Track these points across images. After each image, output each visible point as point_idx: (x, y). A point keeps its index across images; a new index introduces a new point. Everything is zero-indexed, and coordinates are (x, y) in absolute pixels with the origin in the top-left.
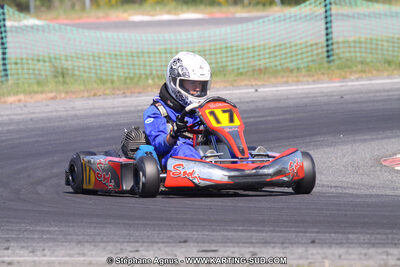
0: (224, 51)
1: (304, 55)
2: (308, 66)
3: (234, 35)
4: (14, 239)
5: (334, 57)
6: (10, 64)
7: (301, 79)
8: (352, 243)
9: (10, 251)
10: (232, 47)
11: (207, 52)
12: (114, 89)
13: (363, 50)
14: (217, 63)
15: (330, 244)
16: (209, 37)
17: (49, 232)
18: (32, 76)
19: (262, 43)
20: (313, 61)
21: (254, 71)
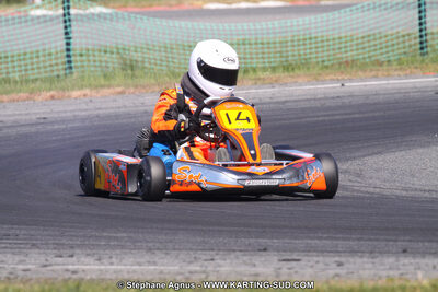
0: (307, 42)
1: (396, 47)
2: (399, 59)
4: (79, 246)
5: (429, 49)
6: (75, 55)
7: (392, 73)
9: (74, 259)
10: (316, 38)
11: (289, 44)
14: (300, 55)
15: (424, 254)
16: (292, 26)
17: (117, 239)
18: (99, 69)
19: (349, 34)
20: (405, 53)
21: (340, 64)
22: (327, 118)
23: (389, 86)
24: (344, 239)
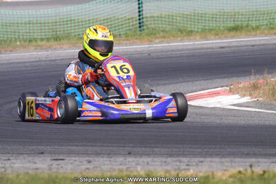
0: (69, 22)
1: (124, 26)
2: (126, 33)
3: (76, 12)
5: (145, 27)
7: (122, 42)
8: (157, 154)
10: (74, 20)
11: (58, 23)
13: (163, 22)
14: (64, 31)
15: (141, 155)
16: (59, 13)
19: (95, 17)
20: (130, 30)
23: (120, 50)
24: (92, 146)
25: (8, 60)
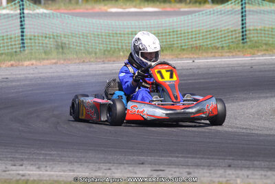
0: (171, 34)
1: (227, 38)
2: (229, 46)
3: (178, 23)
4: (27, 159)
5: (247, 40)
6: (26, 39)
7: (224, 54)
8: (257, 168)
9: (23, 167)
10: (177, 31)
12: (96, 58)
13: (267, 35)
14: (167, 42)
15: (242, 168)
17: (50, 155)
18: (41, 48)
19: (197, 29)
20: (232, 42)
21: (192, 48)
22: (183, 82)
23: (223, 63)
24: (192, 158)
25: (111, 70)
